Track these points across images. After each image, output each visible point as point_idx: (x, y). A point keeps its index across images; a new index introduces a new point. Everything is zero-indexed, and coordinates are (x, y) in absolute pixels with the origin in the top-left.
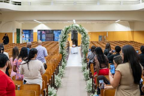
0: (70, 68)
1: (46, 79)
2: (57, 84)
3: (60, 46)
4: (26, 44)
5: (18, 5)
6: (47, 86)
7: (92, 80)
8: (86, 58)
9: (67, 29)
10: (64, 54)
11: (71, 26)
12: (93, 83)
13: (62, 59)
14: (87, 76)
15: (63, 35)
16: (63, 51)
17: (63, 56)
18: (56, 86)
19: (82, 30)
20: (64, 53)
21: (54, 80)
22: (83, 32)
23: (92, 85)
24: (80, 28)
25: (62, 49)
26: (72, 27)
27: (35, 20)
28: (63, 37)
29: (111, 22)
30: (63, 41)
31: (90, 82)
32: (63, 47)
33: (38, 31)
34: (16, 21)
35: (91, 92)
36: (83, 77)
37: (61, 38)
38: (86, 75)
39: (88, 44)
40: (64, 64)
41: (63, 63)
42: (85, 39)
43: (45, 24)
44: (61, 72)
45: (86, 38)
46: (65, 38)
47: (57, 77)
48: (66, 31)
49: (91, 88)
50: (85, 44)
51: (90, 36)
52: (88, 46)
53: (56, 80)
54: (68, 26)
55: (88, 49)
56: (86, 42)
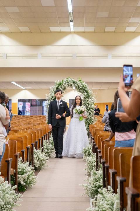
2: (37, 164)
7: (95, 157)
9: (60, 84)
11: (66, 80)
12: (97, 160)
15: (53, 95)
19: (83, 86)
21: (33, 157)
22: (85, 90)
23: (95, 164)
24: (80, 84)
26: (67, 82)
28: (53, 98)
37: (49, 100)
38: (87, 153)
39: (92, 108)
42: (87, 101)
45: (89, 100)
47: (37, 153)
48: (57, 89)
50: (88, 109)
51: (95, 98)
52: (92, 113)
53: (37, 158)
54: (61, 81)
55: (92, 118)
56: (90, 105)
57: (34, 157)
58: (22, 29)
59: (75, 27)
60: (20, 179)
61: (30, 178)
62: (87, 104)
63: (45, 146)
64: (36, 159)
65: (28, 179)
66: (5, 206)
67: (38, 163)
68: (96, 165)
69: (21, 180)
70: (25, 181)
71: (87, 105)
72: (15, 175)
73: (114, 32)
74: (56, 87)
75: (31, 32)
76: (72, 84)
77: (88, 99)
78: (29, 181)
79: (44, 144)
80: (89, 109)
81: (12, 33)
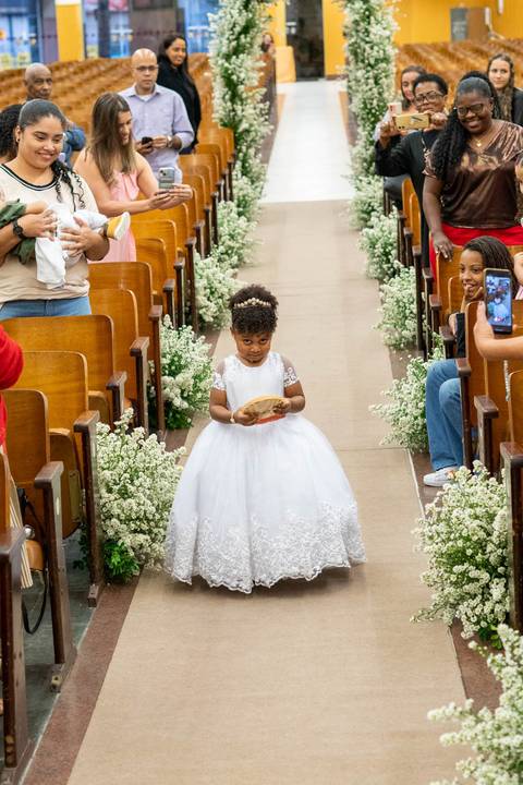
0: (283, 213)
1: (142, 281)
2: (208, 309)
3: (219, 79)
4: (16, 79)
6: (155, 322)
10: (247, 131)
12: (419, 294)
13: (235, 157)
14: (387, 254)
15: (235, 12)
16: (238, 108)
17: (237, 140)
18: (208, 318)
20: (244, 126)
23: (414, 309)
25: (232, 100)
28: (238, 29)
30: (237, 51)
31: (405, 286)
32: (235, 86)
35: (410, 345)
36: (363, 263)
37: (223, 34)
38: (379, 251)
40: (249, 190)
41: (240, 184)
42: (367, 32)
44: (232, 237)
45: (375, 29)
46: (246, 30)
47: (207, 268)
49: (412, 324)
50: (369, 65)
51: (395, 16)
52: (386, 77)
53: (205, 288)
55: (386, 95)
56: (376, 48)
57: (197, 285)
60: (168, 389)
61: (202, 385)
62: (367, 43)
63: (222, 225)
64: (202, 292)
65: (195, 385)
66: (158, 516)
67: (212, 305)
68: (415, 311)
69: (172, 395)
70: (185, 395)
71: (367, 47)
72: (155, 380)
77: (369, 23)
78: (199, 395)
79: (219, 216)
80: (372, 62)
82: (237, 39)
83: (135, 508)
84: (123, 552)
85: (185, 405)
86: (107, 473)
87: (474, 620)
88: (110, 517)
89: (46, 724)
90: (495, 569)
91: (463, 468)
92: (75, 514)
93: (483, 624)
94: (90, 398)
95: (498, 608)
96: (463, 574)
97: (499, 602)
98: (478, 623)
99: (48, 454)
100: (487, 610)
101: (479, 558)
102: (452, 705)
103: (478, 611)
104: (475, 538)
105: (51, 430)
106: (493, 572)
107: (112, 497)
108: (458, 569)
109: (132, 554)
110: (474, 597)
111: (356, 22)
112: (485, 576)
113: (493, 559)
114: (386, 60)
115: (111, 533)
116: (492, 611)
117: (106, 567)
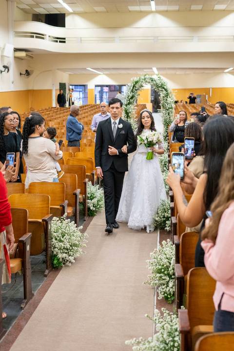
3: (124, 111)
5: (60, 42)
6: (85, 184)
8: (168, 133)
9: (136, 82)
11: (143, 77)
15: (129, 93)
16: (129, 120)
19: (162, 84)
22: (164, 88)
24: (158, 82)
25: (127, 118)
26: (145, 79)
27: (89, 69)
28: (130, 97)
29: (217, 71)
30: (129, 104)
32: (128, 113)
33: (96, 86)
34: (57, 71)
37: (125, 98)
38: (163, 163)
42: (167, 100)
43: (107, 75)
45: (169, 99)
46: (132, 98)
48: (134, 87)
50: (167, 109)
51: (175, 96)
54: (138, 78)
56: (169, 105)
58: (97, 9)
59: (157, 6)
60: (89, 204)
61: (100, 203)
66: (71, 248)
69: (90, 206)
70: (94, 206)
71: (166, 104)
72: (85, 200)
73: (201, 10)
74: (133, 85)
75: (108, 12)
76: (150, 81)
77: (167, 97)
78: (98, 206)
81: (86, 13)
82: (129, 100)
83: (63, 245)
84: (58, 260)
85: (94, 209)
86: (55, 234)
87: (163, 293)
88: (55, 248)
89: (14, 322)
90: (171, 276)
91: (164, 241)
92: (43, 247)
93: (166, 295)
94: (51, 208)
95: (171, 290)
96: (161, 277)
97: (172, 288)
98: (164, 294)
99: (27, 230)
100: (167, 290)
101: (166, 272)
102: (134, 339)
103: (164, 290)
104: (165, 266)
105: (29, 220)
106: (170, 277)
107: (56, 241)
108: (158, 275)
109: (61, 260)
110: (164, 285)
111: (163, 97)
112: (168, 279)
113: (171, 272)
114: (171, 108)
115: (55, 253)
116: (169, 291)
117: (52, 264)
